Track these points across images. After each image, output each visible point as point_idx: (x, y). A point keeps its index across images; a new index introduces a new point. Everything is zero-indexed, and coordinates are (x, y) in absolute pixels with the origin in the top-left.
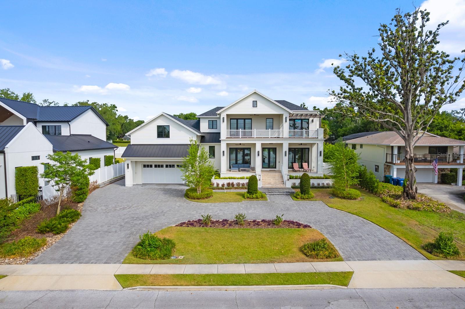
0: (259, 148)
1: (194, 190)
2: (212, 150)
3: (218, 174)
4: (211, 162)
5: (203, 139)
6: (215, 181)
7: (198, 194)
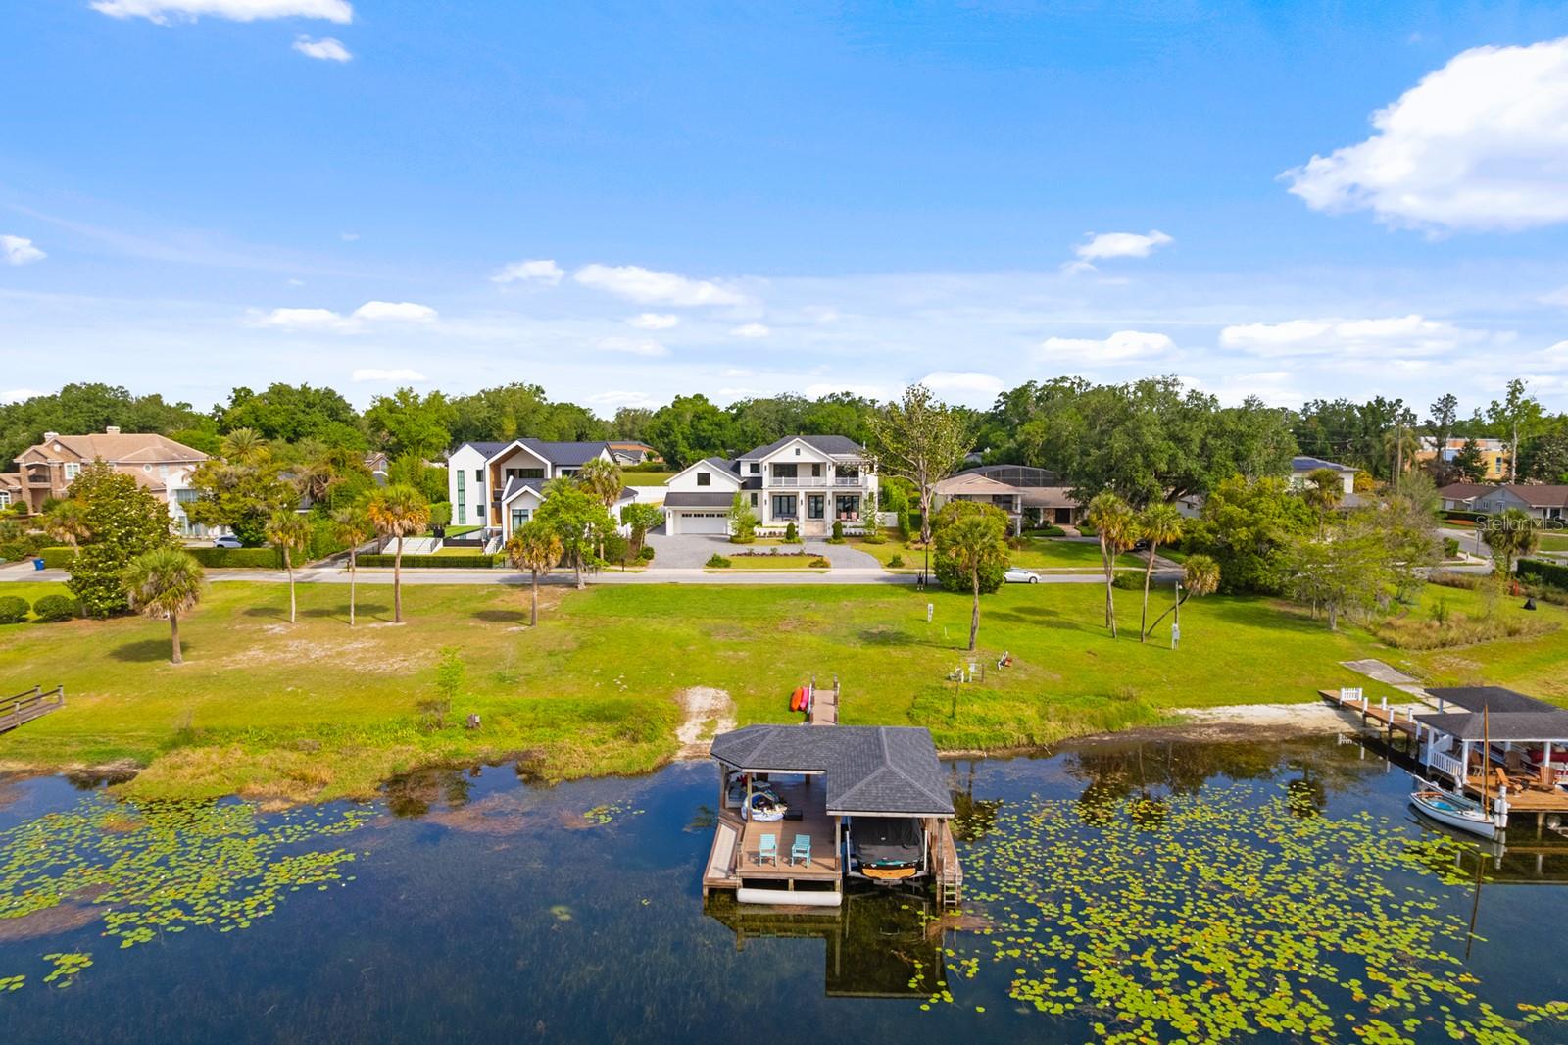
0: (801, 497)
1: (738, 536)
2: (754, 498)
3: (759, 523)
4: (753, 511)
5: (744, 486)
6: (756, 530)
7: (742, 539)
